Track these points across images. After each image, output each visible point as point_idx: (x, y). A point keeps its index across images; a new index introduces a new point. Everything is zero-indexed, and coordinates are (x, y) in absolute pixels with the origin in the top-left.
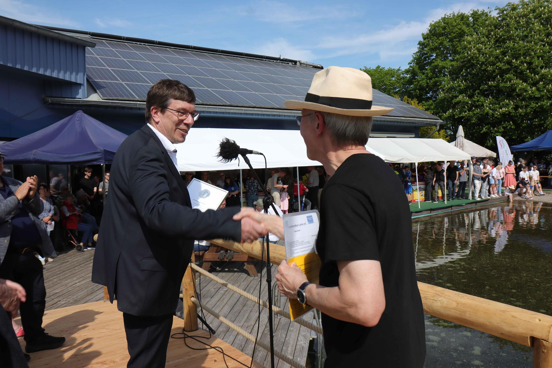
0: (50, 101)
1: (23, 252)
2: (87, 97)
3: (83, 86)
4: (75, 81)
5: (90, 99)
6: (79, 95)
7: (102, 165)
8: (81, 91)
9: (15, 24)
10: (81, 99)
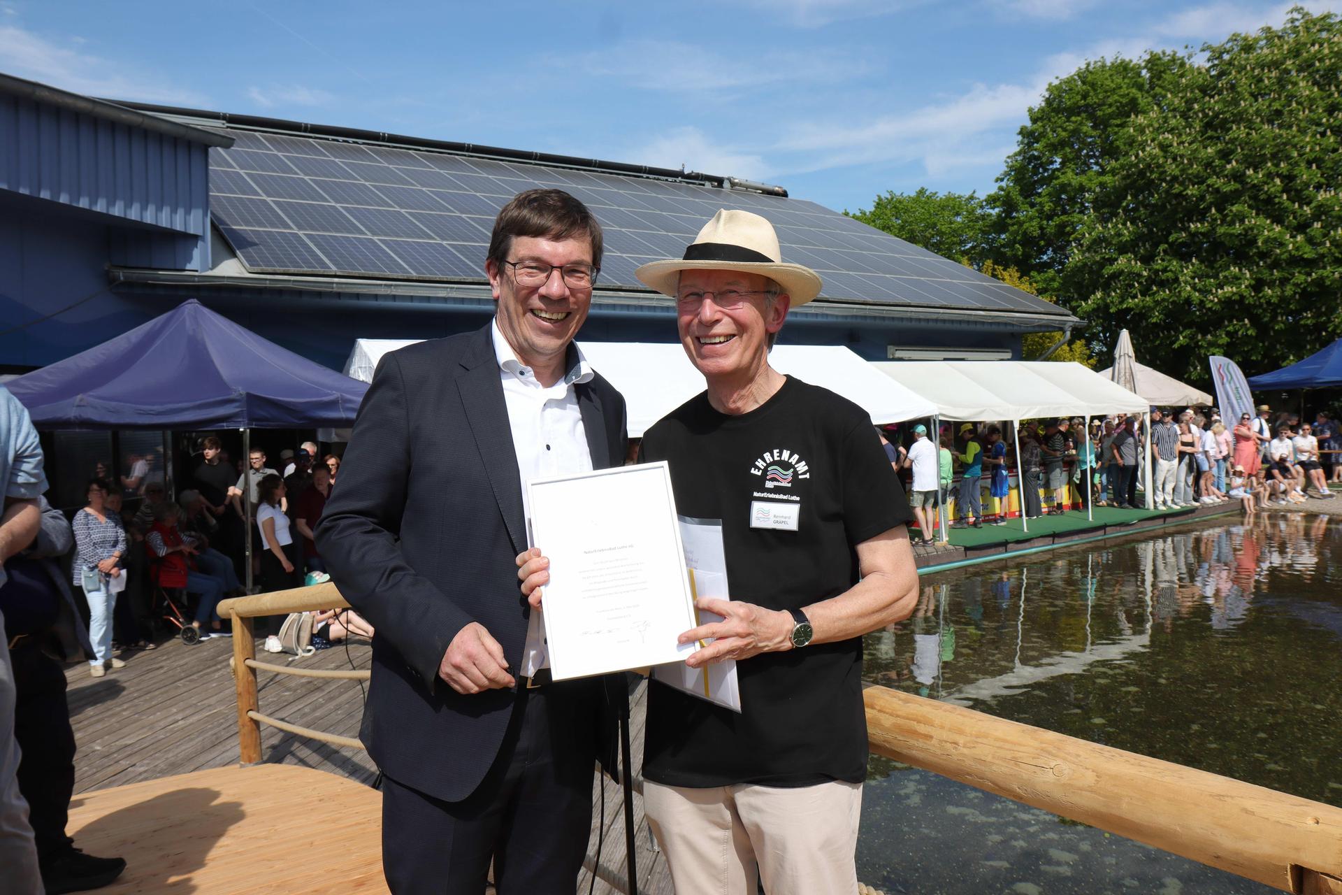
0: (122, 278)
2: (213, 268)
3: (203, 241)
4: (183, 230)
5: (218, 272)
6: (193, 262)
7: (241, 430)
8: (196, 253)
9: (38, 92)
10: (197, 271)
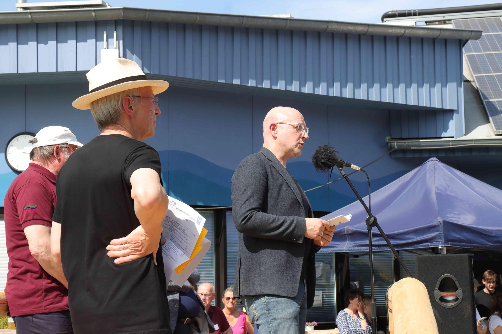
0: (396, 147)
1: (185, 322)
2: (467, 133)
3: (458, 113)
4: (440, 107)
5: (470, 136)
6: (448, 131)
8: (452, 124)
9: (330, 27)
10: (453, 137)
